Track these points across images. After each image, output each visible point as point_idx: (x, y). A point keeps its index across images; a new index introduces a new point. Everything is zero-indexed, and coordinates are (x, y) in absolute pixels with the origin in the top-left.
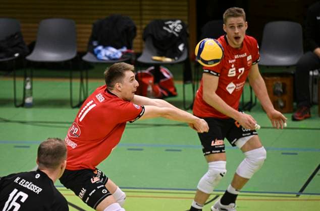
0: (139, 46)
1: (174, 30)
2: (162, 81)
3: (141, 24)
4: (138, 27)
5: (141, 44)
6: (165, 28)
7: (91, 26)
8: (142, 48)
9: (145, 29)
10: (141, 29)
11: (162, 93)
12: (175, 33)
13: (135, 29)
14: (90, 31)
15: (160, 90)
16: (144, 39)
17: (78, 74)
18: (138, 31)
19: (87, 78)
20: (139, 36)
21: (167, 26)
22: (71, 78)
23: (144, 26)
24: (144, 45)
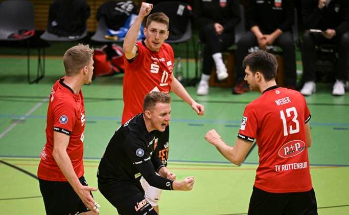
0: (92, 25)
1: (125, 10)
2: (114, 58)
3: (95, 5)
4: (92, 7)
5: (95, 23)
6: (117, 9)
7: (48, 7)
8: (95, 27)
9: (99, 10)
10: (94, 9)
11: (113, 69)
12: (126, 12)
13: (89, 9)
14: (47, 11)
15: (111, 66)
16: (98, 19)
17: (36, 51)
18: (92, 12)
19: (44, 55)
20: (92, 16)
21: (119, 7)
22: (28, 55)
23: (97, 7)
24: (98, 24)
